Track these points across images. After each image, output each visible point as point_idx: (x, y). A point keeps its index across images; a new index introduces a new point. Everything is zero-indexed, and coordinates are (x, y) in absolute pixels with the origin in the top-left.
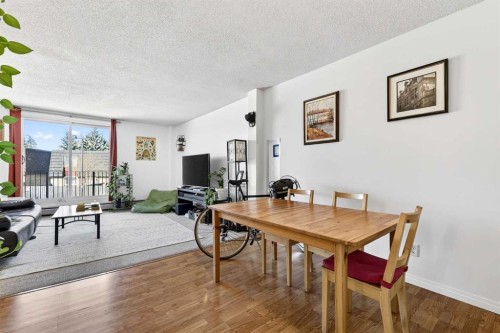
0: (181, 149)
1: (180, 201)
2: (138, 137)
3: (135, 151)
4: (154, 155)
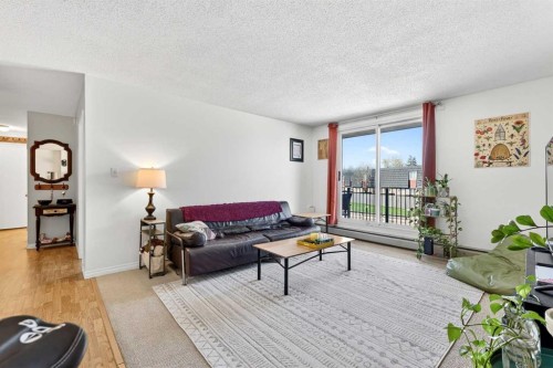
2: (478, 122)
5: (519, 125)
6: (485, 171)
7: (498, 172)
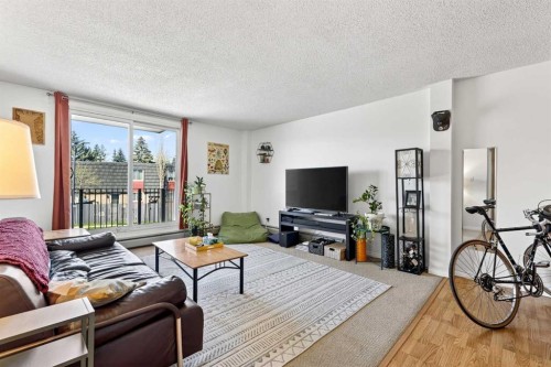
0: (264, 160)
2: (210, 144)
3: (207, 162)
4: (227, 167)
5: (226, 152)
6: (212, 176)
7: (218, 177)
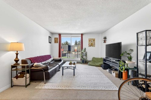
0: (105, 42)
1: (104, 63)
2: (89, 39)
3: (88, 44)
4: (94, 45)
5: (94, 41)
6: (90, 47)
